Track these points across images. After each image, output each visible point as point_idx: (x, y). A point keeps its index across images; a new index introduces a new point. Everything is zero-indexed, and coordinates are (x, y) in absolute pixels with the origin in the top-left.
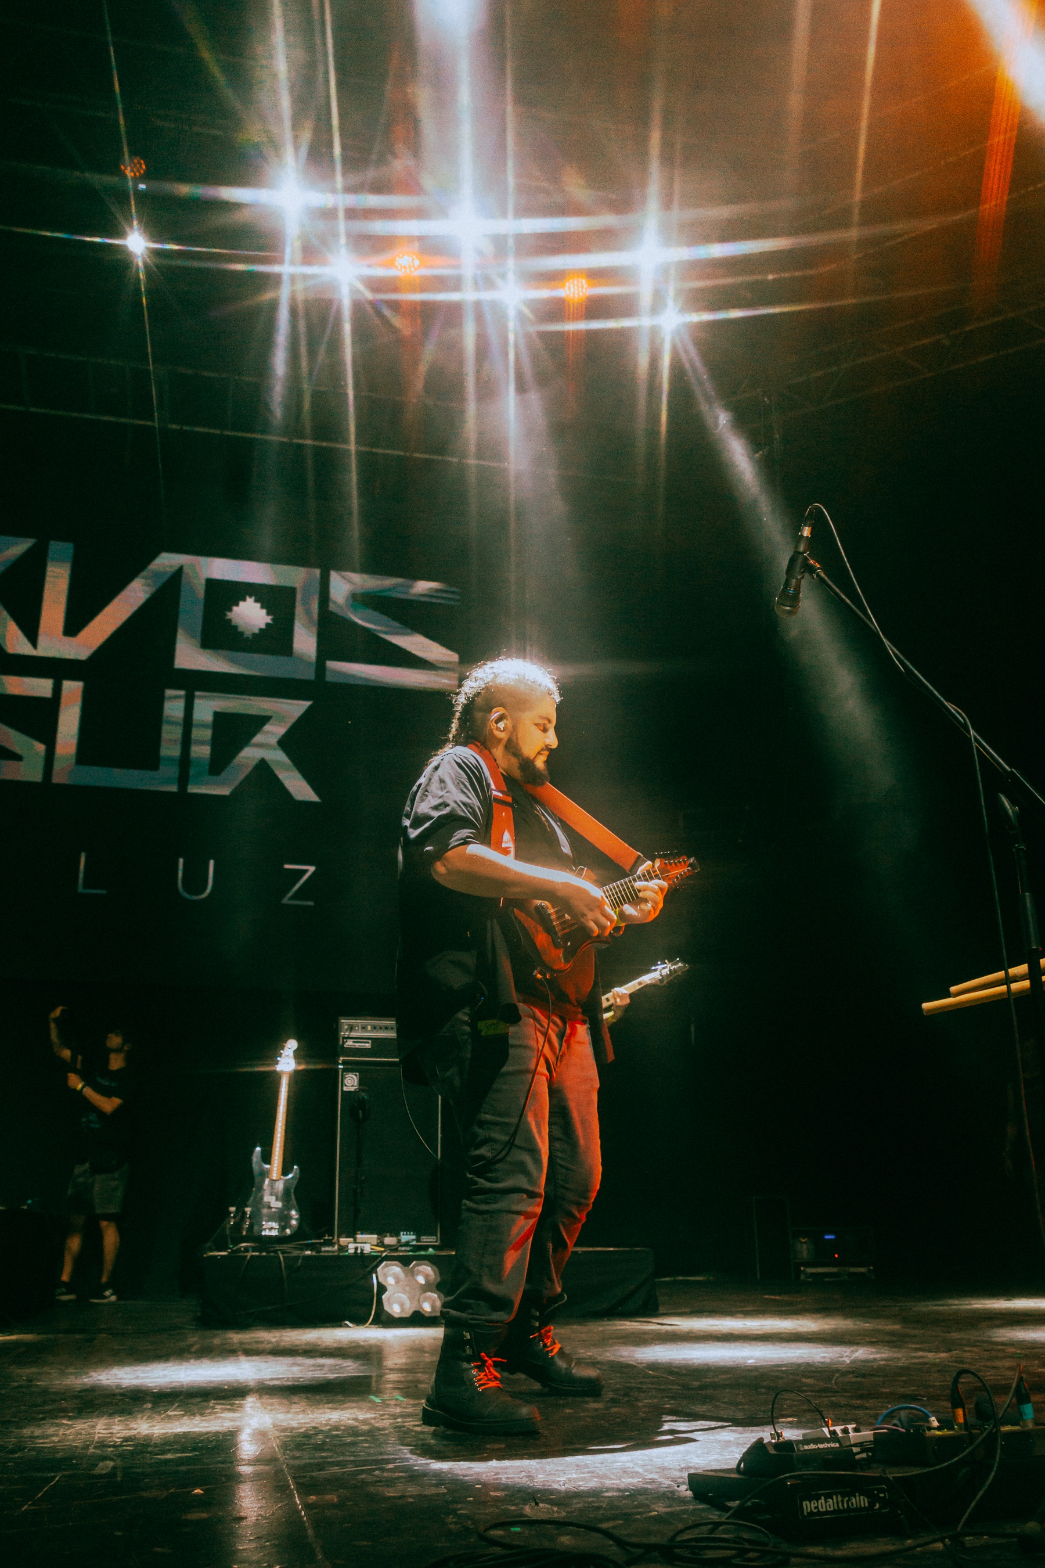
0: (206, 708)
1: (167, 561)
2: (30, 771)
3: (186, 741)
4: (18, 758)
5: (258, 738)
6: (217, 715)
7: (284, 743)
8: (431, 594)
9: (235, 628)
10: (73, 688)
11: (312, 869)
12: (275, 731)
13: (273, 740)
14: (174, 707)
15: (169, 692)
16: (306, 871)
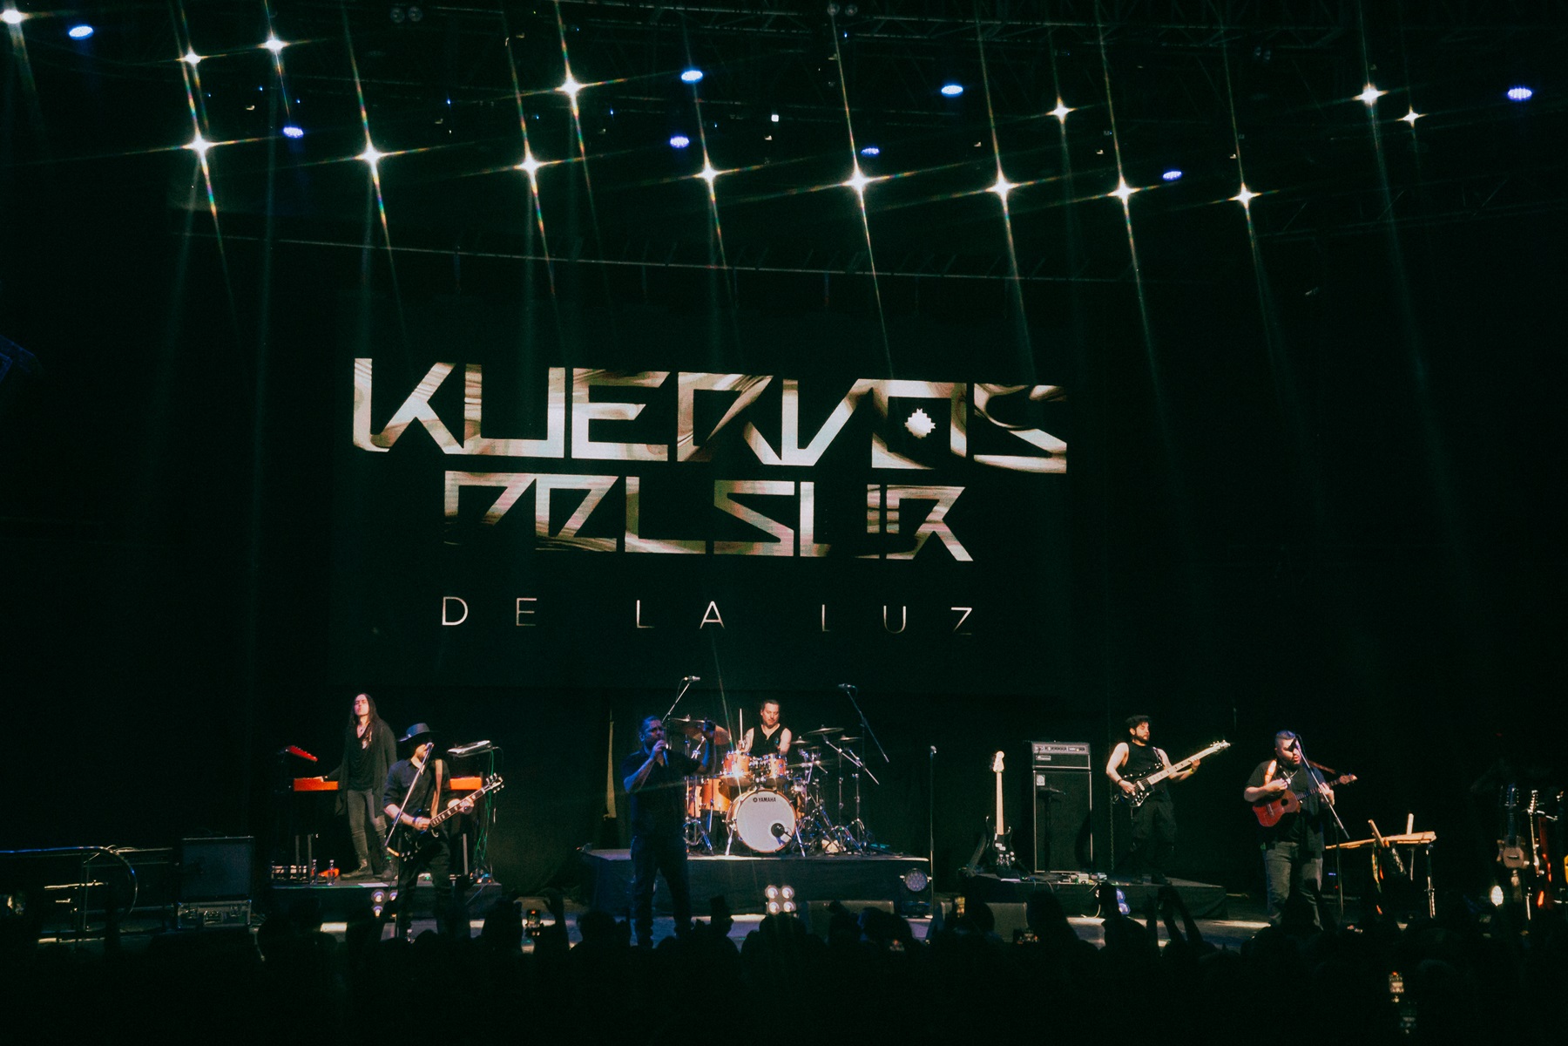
0: (894, 497)
1: (861, 385)
2: (784, 549)
3: (883, 522)
4: (777, 540)
5: (931, 517)
6: (901, 500)
7: (947, 520)
8: (1049, 396)
9: (911, 433)
10: (807, 488)
11: (969, 610)
12: (941, 511)
13: (940, 518)
14: (873, 498)
15: (870, 487)
16: (966, 611)
